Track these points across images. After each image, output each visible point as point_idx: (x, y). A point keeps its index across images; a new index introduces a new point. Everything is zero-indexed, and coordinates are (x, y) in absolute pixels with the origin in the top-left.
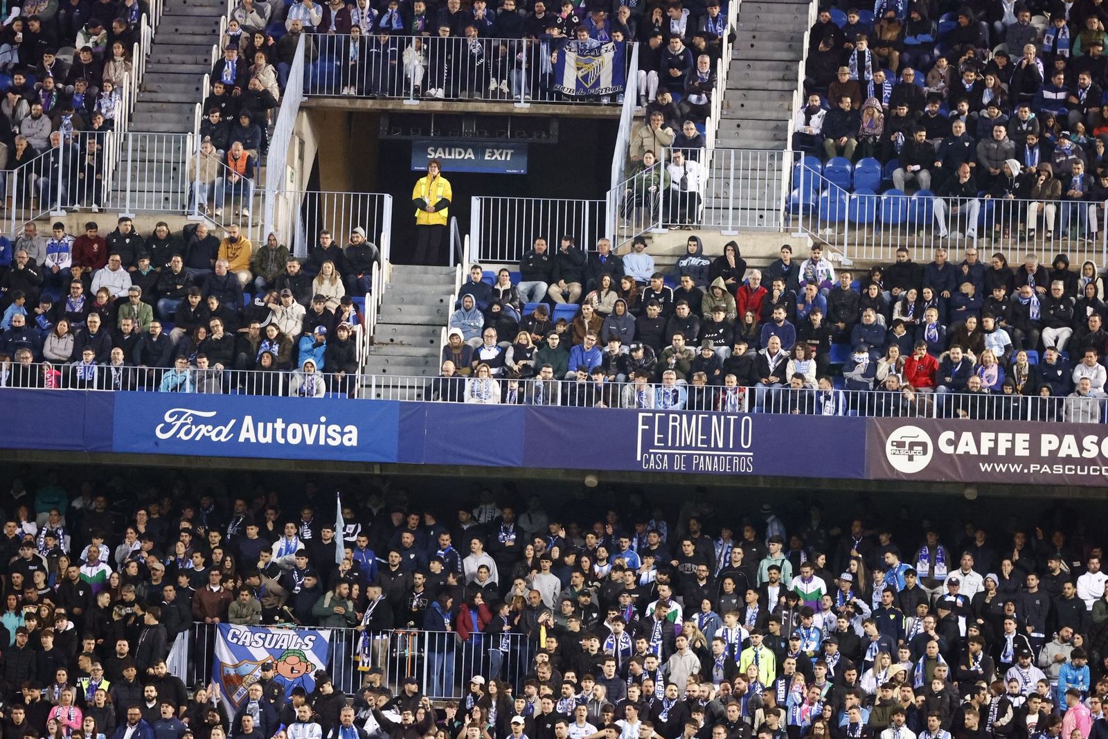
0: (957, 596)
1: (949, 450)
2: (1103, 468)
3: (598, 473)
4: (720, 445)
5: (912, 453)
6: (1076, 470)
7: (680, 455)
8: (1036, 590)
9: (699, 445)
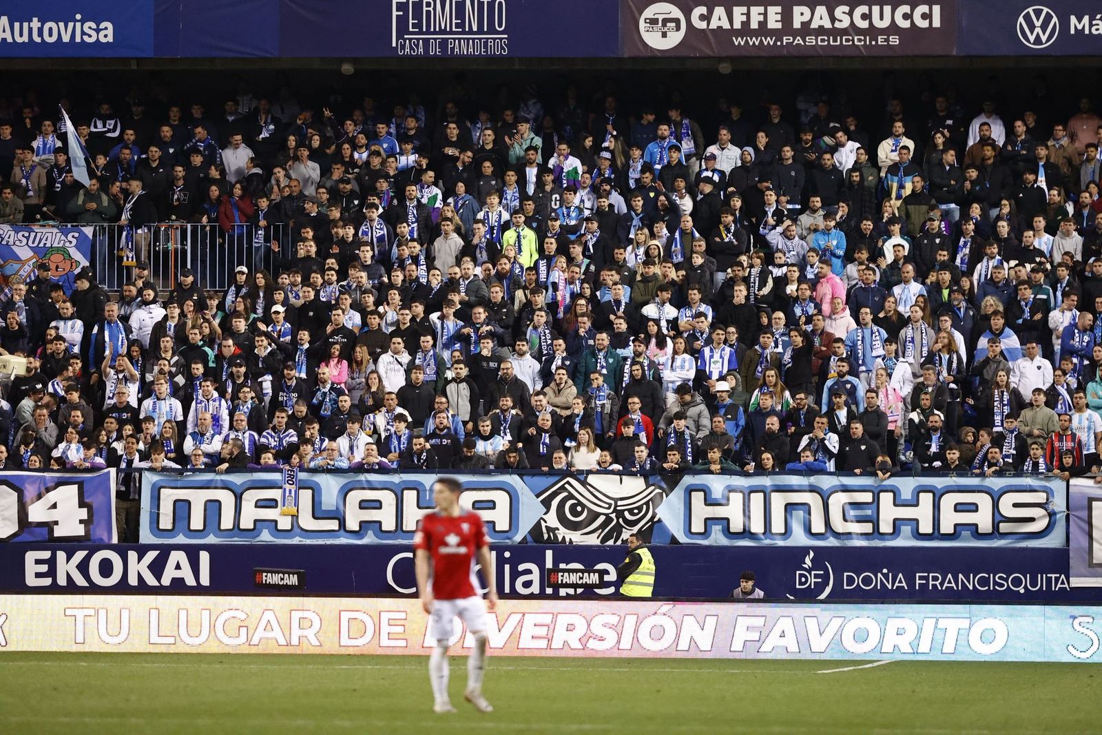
0: (714, 171)
1: (702, 25)
2: (856, 38)
3: (354, 61)
4: (475, 28)
5: (666, 29)
6: (829, 41)
7: (435, 39)
8: (790, 161)
9: (454, 29)
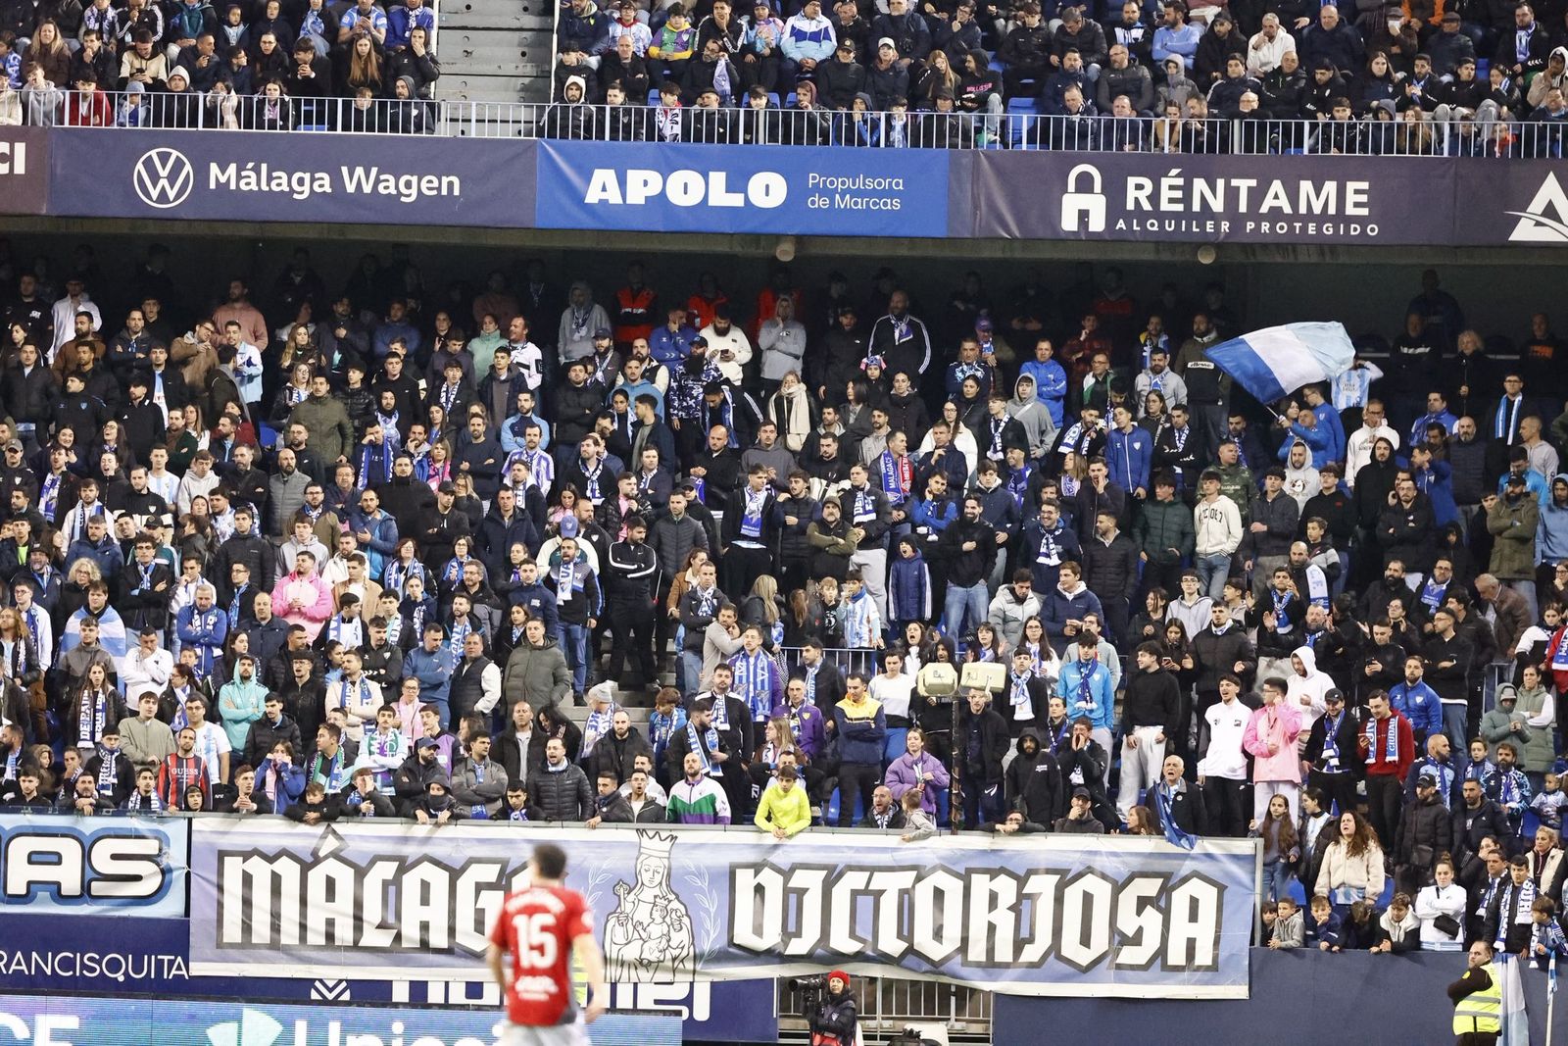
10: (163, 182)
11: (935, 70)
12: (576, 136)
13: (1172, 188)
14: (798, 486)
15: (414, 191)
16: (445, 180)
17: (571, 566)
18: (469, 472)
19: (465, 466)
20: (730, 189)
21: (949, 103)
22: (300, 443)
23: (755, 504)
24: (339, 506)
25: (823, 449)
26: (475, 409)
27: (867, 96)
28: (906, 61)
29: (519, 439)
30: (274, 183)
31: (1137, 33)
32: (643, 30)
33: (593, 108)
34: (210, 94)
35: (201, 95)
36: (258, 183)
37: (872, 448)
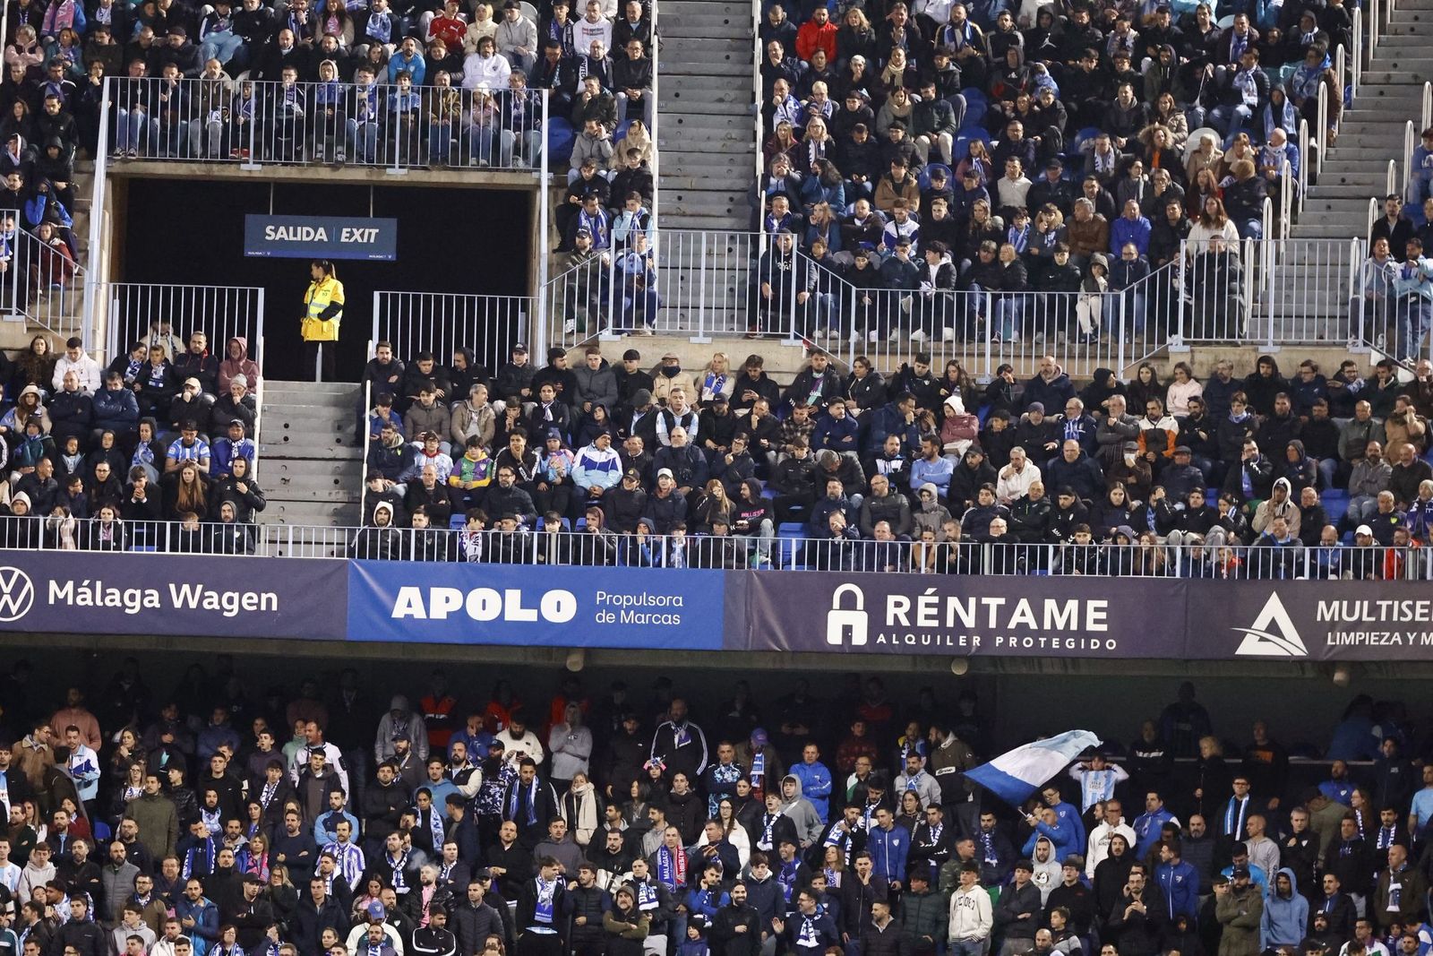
10: (7, 598)
11: (712, 497)
12: (384, 556)
13: (928, 605)
14: (586, 875)
15: (235, 607)
16: (264, 597)
17: (379, 949)
18: (285, 863)
19: (282, 857)
20: (524, 605)
21: (724, 527)
22: (131, 837)
23: (546, 893)
24: (166, 894)
25: (609, 843)
26: (291, 806)
27: (650, 521)
28: (686, 489)
29: (331, 833)
30: (107, 599)
31: (897, 464)
32: (445, 460)
33: (400, 531)
34: (50, 517)
35: (41, 519)
36: (94, 599)
37: (651, 842)
